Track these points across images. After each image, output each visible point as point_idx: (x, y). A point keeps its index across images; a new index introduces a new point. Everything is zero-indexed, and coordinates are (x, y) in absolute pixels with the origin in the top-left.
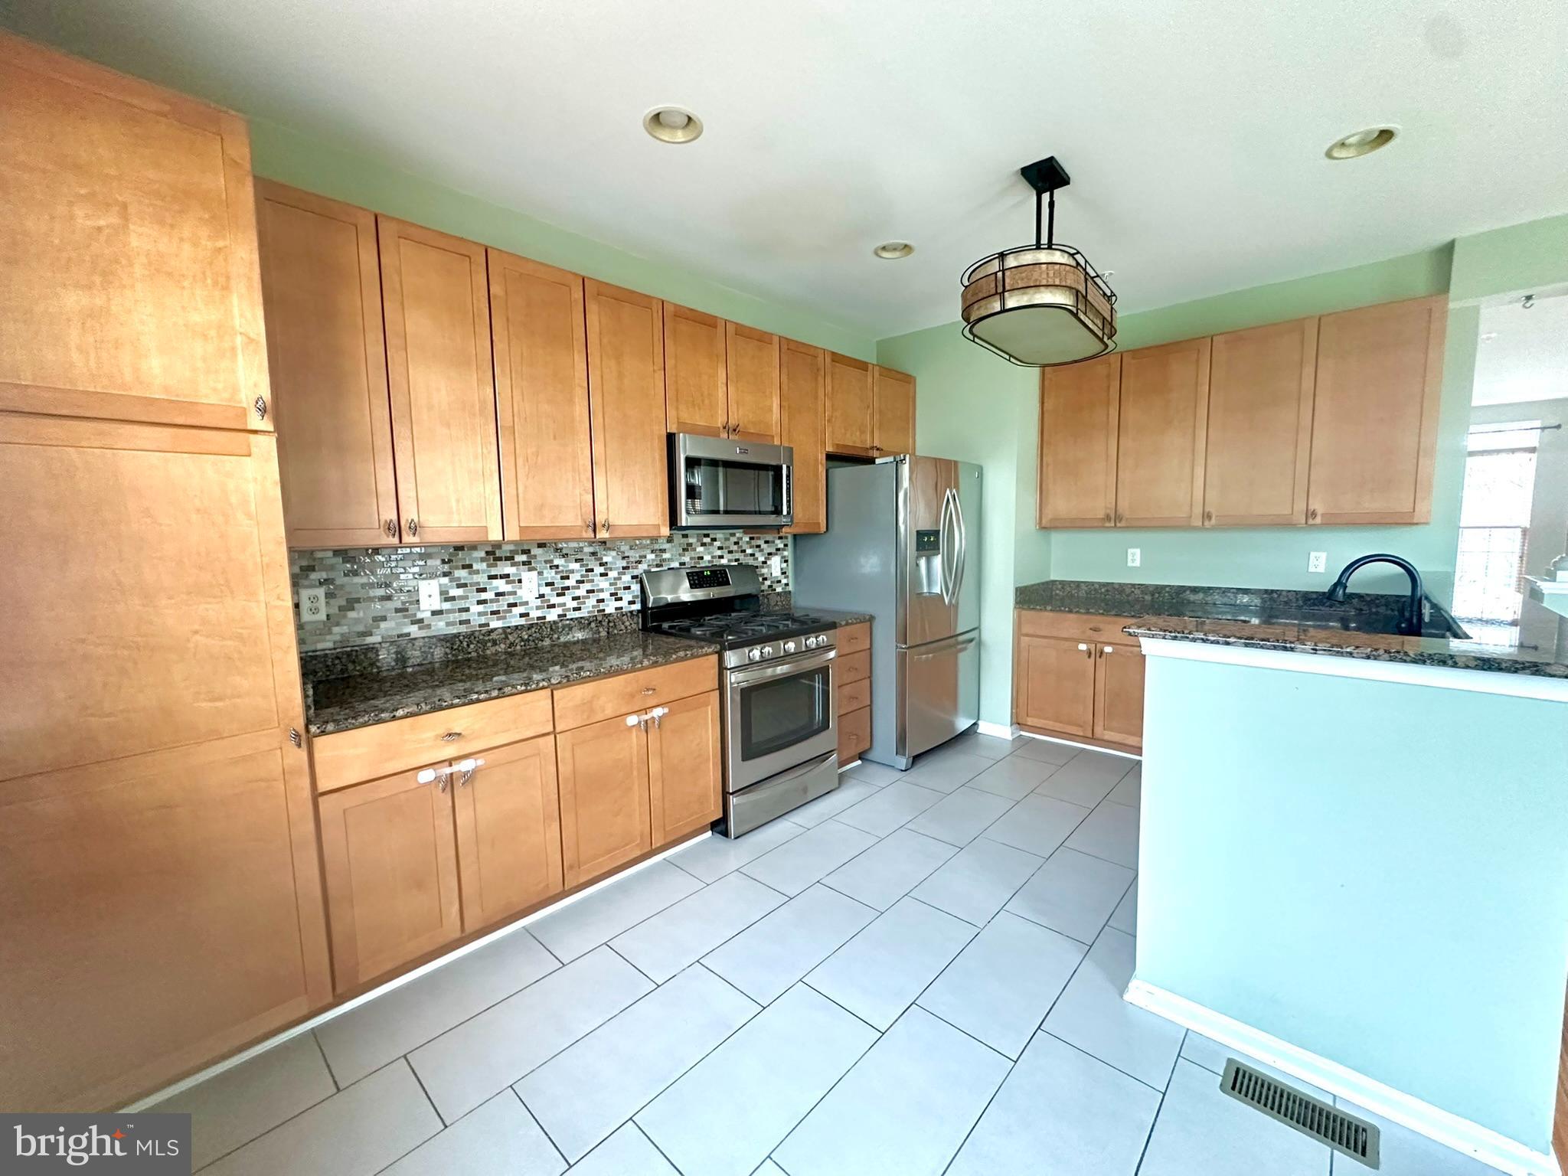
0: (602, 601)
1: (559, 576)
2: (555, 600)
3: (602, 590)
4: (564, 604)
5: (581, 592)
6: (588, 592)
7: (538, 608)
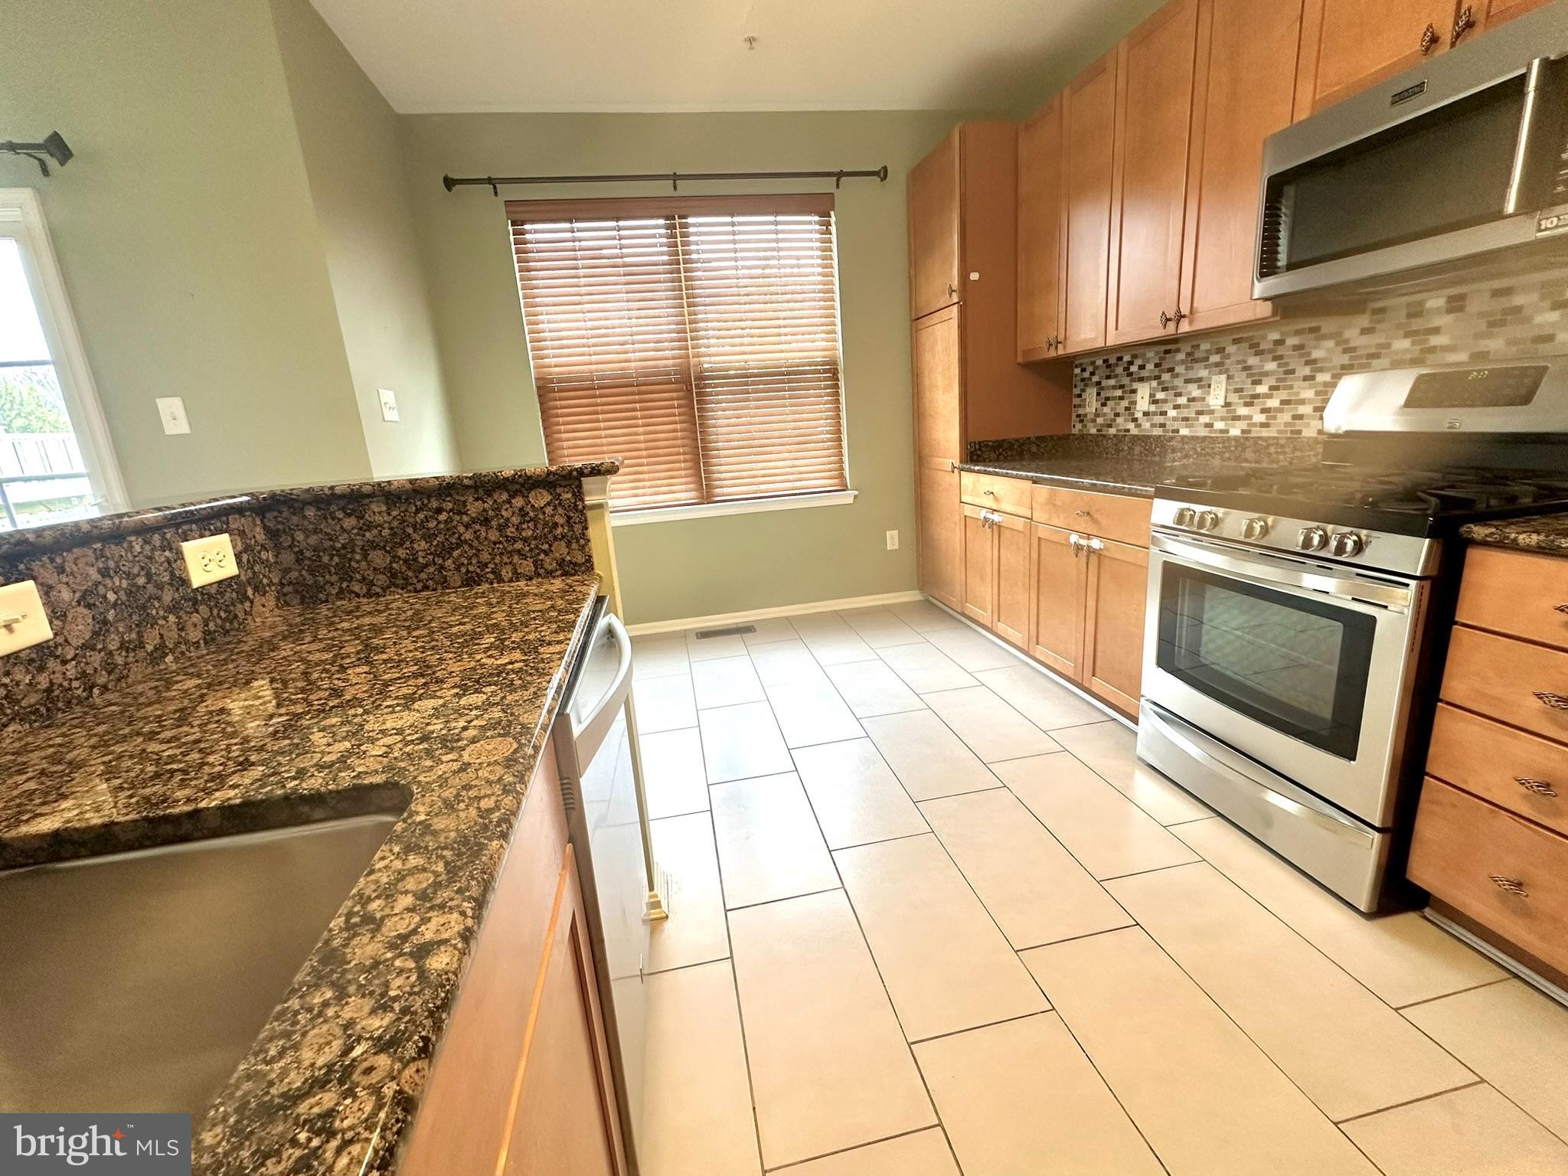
0: (1300, 417)
1: (1249, 380)
2: (1243, 411)
3: (1302, 402)
4: (1250, 417)
5: (1273, 403)
6: (1283, 402)
7: (1222, 419)
